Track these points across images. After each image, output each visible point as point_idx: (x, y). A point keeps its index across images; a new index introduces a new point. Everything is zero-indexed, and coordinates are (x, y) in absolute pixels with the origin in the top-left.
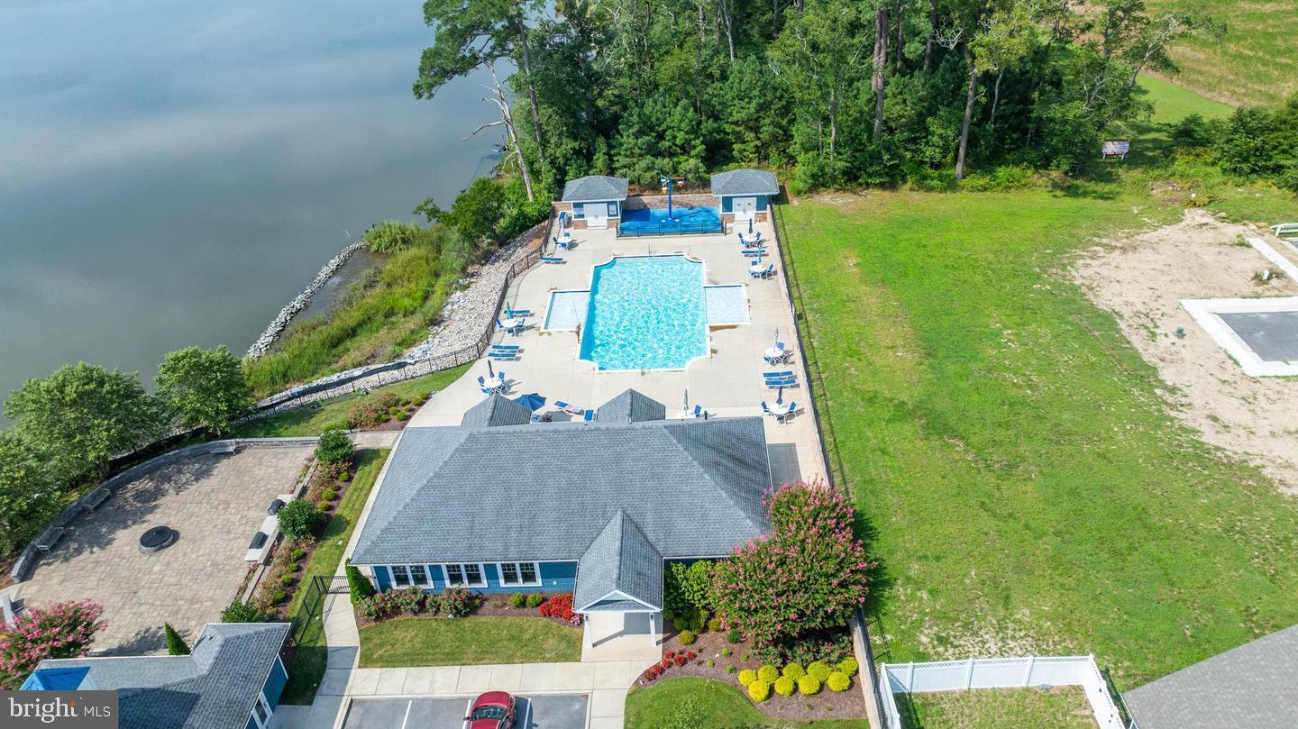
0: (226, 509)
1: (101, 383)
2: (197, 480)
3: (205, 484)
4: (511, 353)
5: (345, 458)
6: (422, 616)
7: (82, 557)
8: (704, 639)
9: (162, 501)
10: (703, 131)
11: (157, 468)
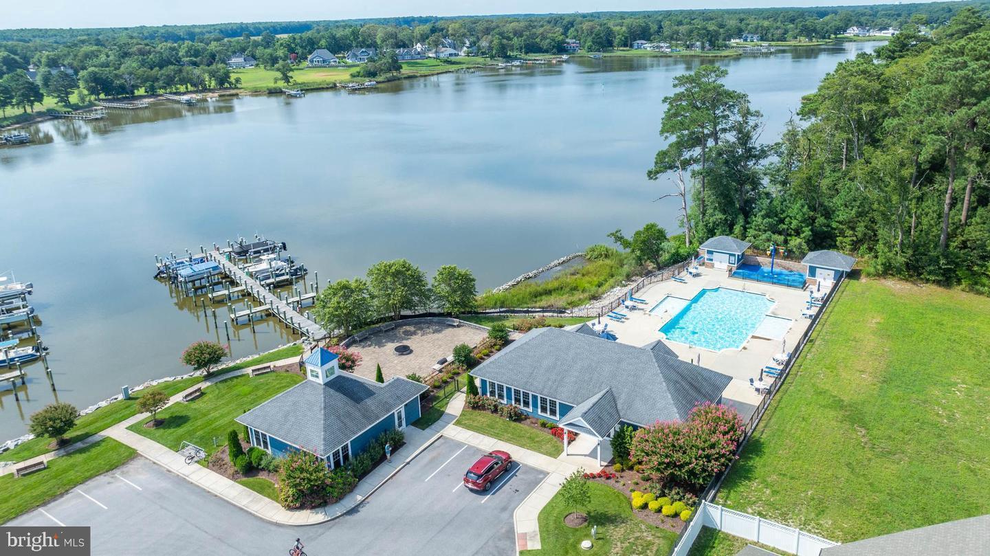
0: (438, 348)
1: (408, 270)
2: (433, 333)
3: (437, 336)
4: (620, 318)
5: (501, 338)
6: (495, 415)
7: (370, 348)
8: (627, 473)
9: (414, 337)
10: (816, 224)
11: (420, 323)
